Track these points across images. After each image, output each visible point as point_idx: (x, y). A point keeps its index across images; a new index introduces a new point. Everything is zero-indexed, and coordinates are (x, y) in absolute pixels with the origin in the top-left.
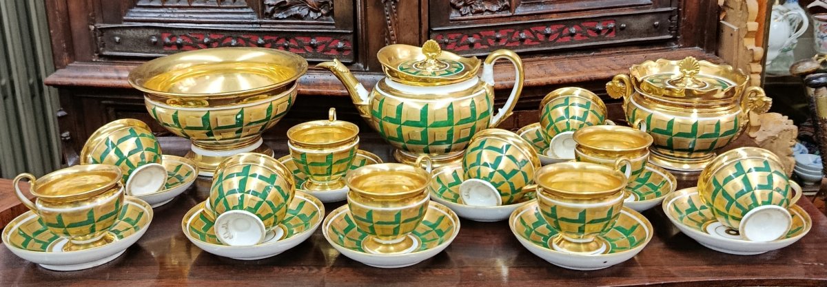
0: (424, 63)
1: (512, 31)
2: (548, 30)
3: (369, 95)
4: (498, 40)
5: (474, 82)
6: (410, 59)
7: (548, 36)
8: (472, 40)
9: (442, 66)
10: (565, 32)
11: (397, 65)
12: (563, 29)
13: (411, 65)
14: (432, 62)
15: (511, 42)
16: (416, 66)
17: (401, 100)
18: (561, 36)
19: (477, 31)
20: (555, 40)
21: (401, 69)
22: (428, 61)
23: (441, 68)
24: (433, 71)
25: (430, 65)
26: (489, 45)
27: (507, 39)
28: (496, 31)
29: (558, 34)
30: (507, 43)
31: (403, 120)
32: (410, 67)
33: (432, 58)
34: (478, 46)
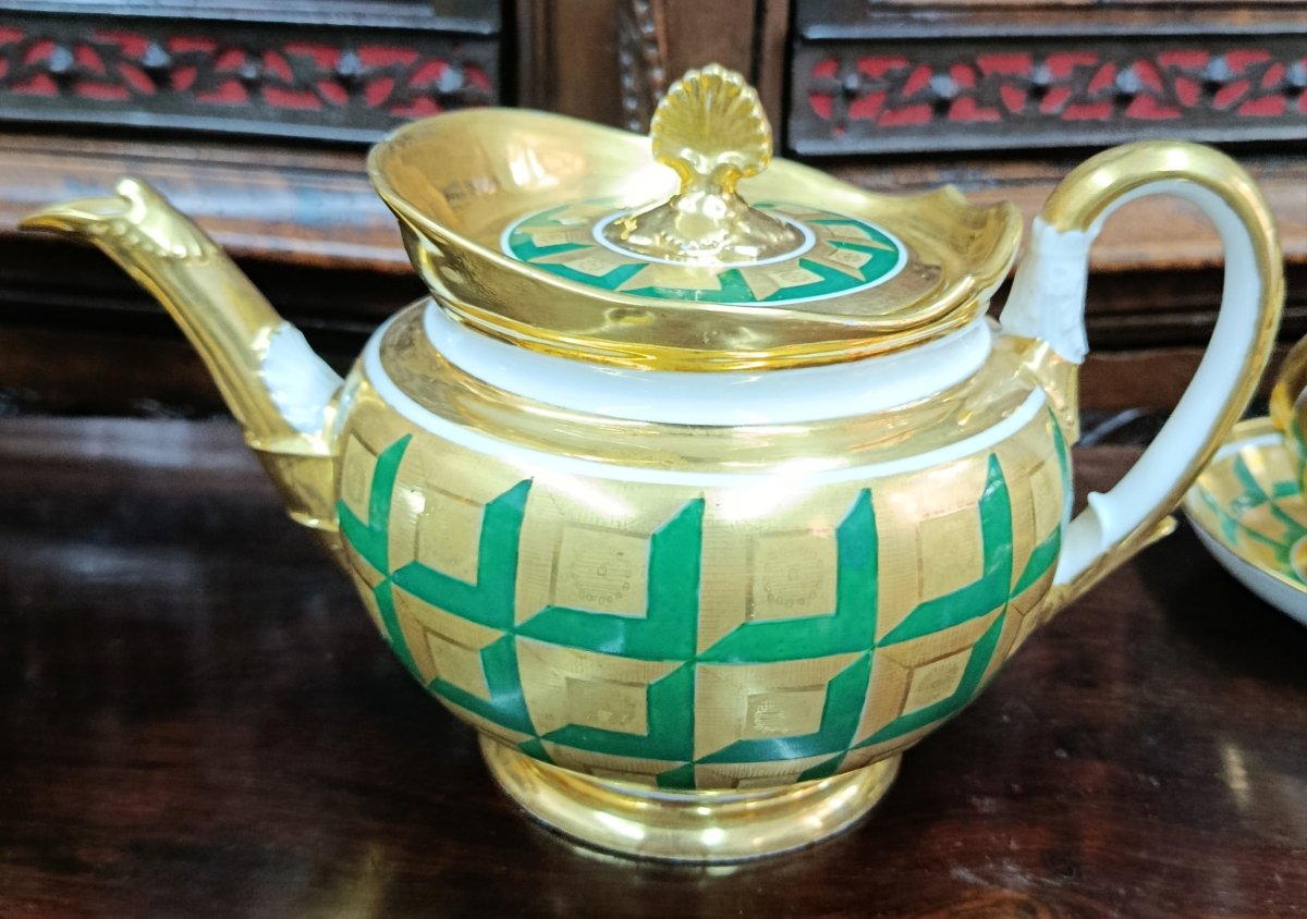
0: (660, 217)
1: (1090, 62)
2: (1219, 69)
3: (336, 396)
4: (1038, 92)
5: (971, 349)
6: (575, 195)
7: (1212, 88)
8: (945, 86)
9: (774, 239)
10: (1271, 81)
11: (497, 228)
12: (1265, 68)
13: (586, 229)
14: (716, 207)
15: (1081, 101)
16: (614, 230)
17: (514, 461)
18: (1255, 96)
19: (968, 51)
20: (1235, 108)
21: (524, 250)
22: (686, 206)
23: (772, 251)
24: (722, 266)
25: (700, 224)
26: (1004, 111)
27: (1069, 94)
28: (1038, 59)
29: (1246, 87)
30: (1067, 106)
31: (529, 601)
32: (578, 242)
33: (713, 183)
34: (965, 113)
